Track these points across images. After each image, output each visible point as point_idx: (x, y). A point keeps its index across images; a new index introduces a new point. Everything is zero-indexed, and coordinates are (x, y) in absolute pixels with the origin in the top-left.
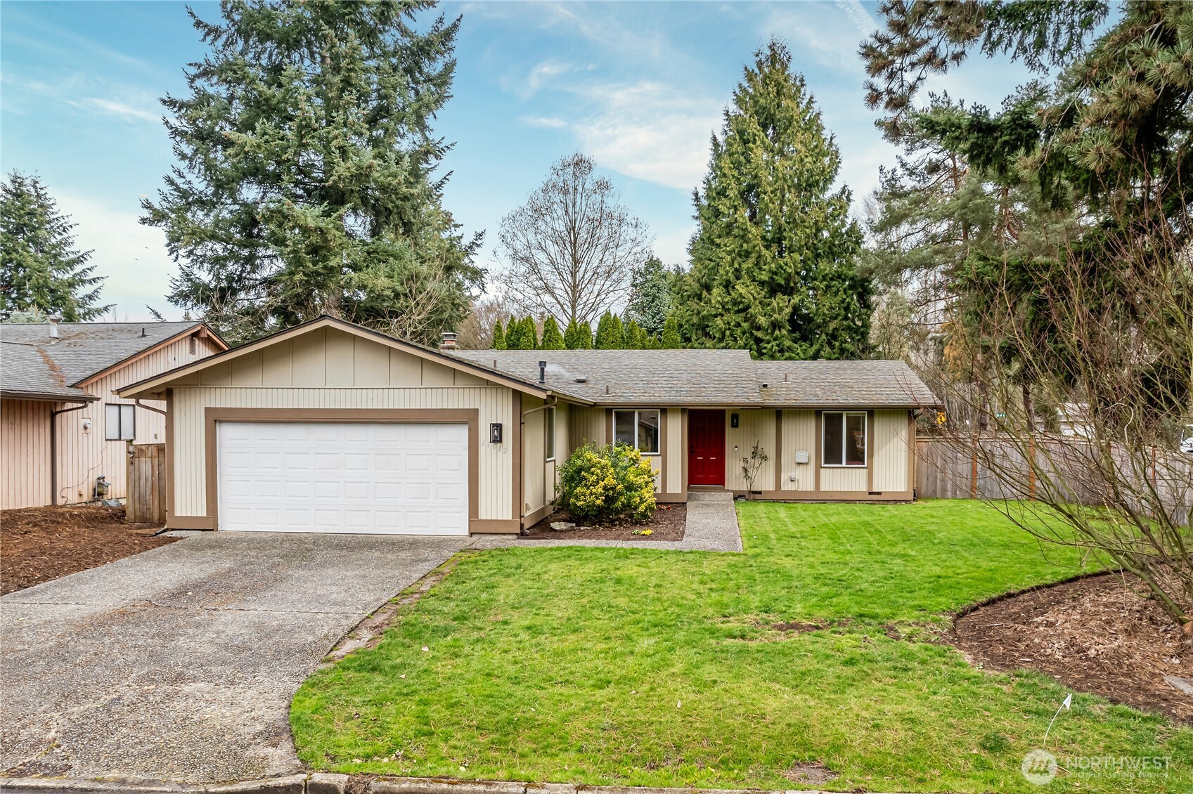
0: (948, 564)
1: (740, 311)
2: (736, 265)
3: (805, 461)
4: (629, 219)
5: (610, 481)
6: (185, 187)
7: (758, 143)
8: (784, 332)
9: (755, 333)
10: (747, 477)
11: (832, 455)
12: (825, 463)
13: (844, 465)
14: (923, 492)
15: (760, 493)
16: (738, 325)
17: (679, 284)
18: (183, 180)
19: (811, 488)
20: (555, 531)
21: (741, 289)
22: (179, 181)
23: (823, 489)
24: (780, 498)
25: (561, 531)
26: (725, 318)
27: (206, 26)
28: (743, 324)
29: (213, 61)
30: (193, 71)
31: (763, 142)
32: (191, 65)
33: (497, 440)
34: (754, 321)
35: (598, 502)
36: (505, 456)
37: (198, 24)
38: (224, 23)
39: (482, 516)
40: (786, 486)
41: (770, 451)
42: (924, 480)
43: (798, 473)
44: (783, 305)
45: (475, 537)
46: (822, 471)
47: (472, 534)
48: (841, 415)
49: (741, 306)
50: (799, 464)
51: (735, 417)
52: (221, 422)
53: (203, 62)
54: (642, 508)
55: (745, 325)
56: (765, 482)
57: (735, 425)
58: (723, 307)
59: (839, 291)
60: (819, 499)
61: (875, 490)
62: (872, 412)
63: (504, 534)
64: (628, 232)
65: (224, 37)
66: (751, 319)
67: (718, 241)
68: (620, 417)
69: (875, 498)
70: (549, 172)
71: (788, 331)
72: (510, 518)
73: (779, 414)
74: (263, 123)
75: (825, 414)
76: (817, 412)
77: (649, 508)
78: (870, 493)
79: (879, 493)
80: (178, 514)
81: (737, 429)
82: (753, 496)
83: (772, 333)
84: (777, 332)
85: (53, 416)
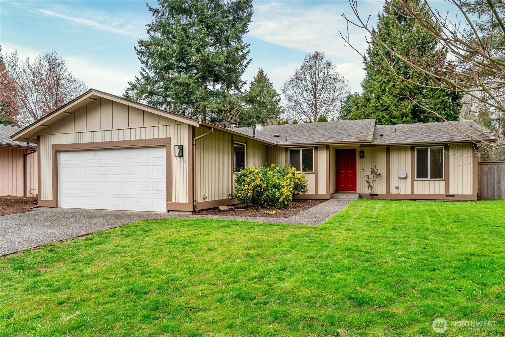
0: (486, 242)
1: (385, 110)
2: (383, 88)
3: (405, 176)
4: (340, 79)
5: (258, 182)
6: (146, 75)
7: (395, 26)
8: (408, 118)
9: (393, 120)
10: (369, 186)
11: (421, 173)
12: (417, 177)
13: (429, 178)
14: (484, 196)
15: (377, 195)
16: (383, 117)
17: (356, 101)
18: (145, 72)
19: (408, 192)
20: (221, 211)
21: (385, 98)
22: (144, 73)
23: (416, 193)
24: (388, 198)
25: (224, 211)
26: (376, 114)
27: (153, 10)
28: (386, 116)
29: (155, 22)
30: (148, 28)
31: (397, 26)
32: (146, 25)
33: (181, 155)
34: (392, 114)
35: (249, 194)
36: (185, 164)
37: (151, 9)
38: (159, 7)
39: (174, 201)
40: (393, 191)
41: (382, 170)
42: (486, 188)
43: (401, 184)
44: (408, 105)
45: (171, 213)
46: (416, 182)
47: (168, 211)
48: (428, 148)
49: (385, 107)
50: (401, 178)
51: (362, 152)
52: (60, 152)
53: (151, 24)
54: (281, 199)
55: (387, 117)
56: (380, 189)
57: (362, 157)
58: (376, 109)
59: (440, 96)
60: (413, 198)
61: (450, 193)
62: (447, 146)
63: (185, 211)
64: (339, 85)
65: (160, 13)
66: (390, 113)
67: (374, 77)
68: (293, 152)
69: (449, 198)
70: (303, 61)
71: (411, 118)
72: (188, 202)
73: (388, 149)
74: (166, 42)
75: (417, 149)
76: (412, 147)
77: (287, 199)
78: (447, 196)
79: (453, 196)
80: (42, 199)
81: (364, 160)
82: (374, 197)
83: (402, 120)
84: (404, 119)
85: (25, 156)
